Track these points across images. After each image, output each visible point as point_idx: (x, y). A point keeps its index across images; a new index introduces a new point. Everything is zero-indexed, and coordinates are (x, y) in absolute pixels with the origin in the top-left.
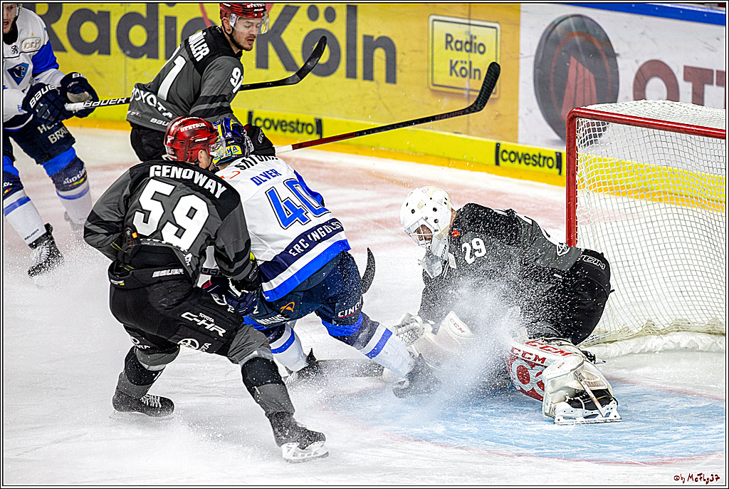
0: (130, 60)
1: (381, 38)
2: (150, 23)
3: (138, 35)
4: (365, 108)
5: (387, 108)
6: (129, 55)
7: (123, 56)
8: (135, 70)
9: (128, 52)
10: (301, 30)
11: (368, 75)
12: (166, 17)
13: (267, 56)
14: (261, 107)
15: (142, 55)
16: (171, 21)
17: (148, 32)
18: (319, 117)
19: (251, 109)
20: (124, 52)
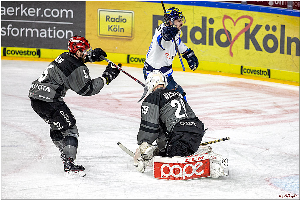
0: (195, 45)
1: (294, 38)
2: (203, 30)
3: (198, 35)
4: (287, 65)
5: (296, 65)
6: (194, 43)
7: (192, 43)
8: (197, 49)
9: (194, 42)
10: (263, 34)
11: (289, 53)
12: (210, 28)
13: (249, 44)
14: (246, 64)
15: (200, 43)
16: (211, 30)
17: (202, 34)
18: (269, 69)
19: (242, 65)
20: (193, 42)
